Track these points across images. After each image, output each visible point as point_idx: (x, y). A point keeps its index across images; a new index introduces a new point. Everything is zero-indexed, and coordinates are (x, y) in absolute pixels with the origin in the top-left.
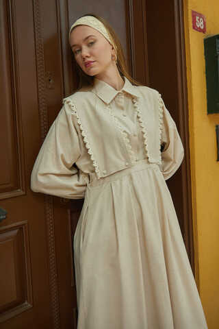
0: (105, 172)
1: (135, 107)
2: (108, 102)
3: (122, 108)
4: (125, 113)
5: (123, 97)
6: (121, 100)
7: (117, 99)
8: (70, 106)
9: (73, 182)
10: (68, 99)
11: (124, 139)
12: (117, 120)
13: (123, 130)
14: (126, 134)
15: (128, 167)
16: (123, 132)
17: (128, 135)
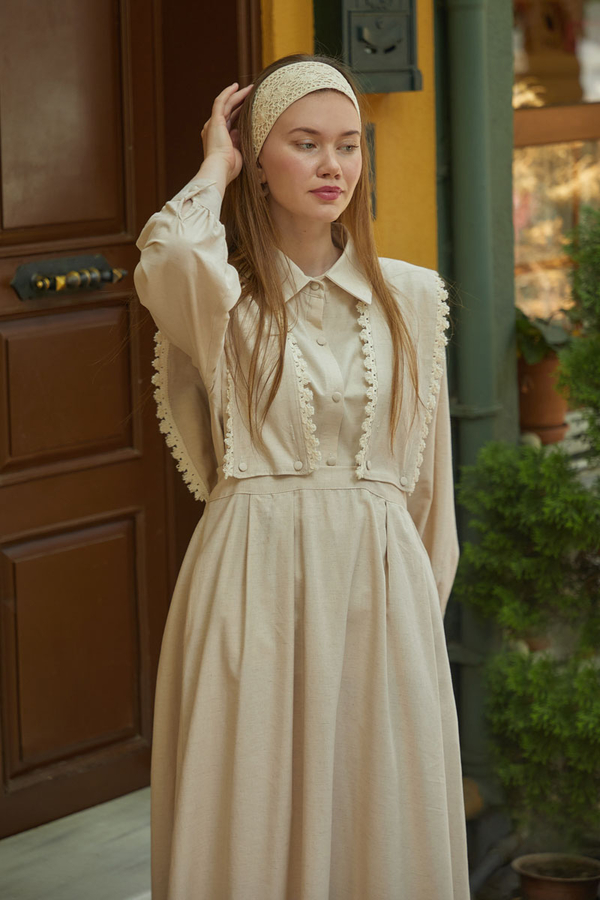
0: (243, 465)
3: (317, 325)
4: (322, 335)
5: (322, 293)
7: (306, 297)
11: (303, 405)
12: (299, 352)
13: (307, 382)
14: (311, 393)
15: (299, 473)
16: (305, 386)
17: (316, 395)
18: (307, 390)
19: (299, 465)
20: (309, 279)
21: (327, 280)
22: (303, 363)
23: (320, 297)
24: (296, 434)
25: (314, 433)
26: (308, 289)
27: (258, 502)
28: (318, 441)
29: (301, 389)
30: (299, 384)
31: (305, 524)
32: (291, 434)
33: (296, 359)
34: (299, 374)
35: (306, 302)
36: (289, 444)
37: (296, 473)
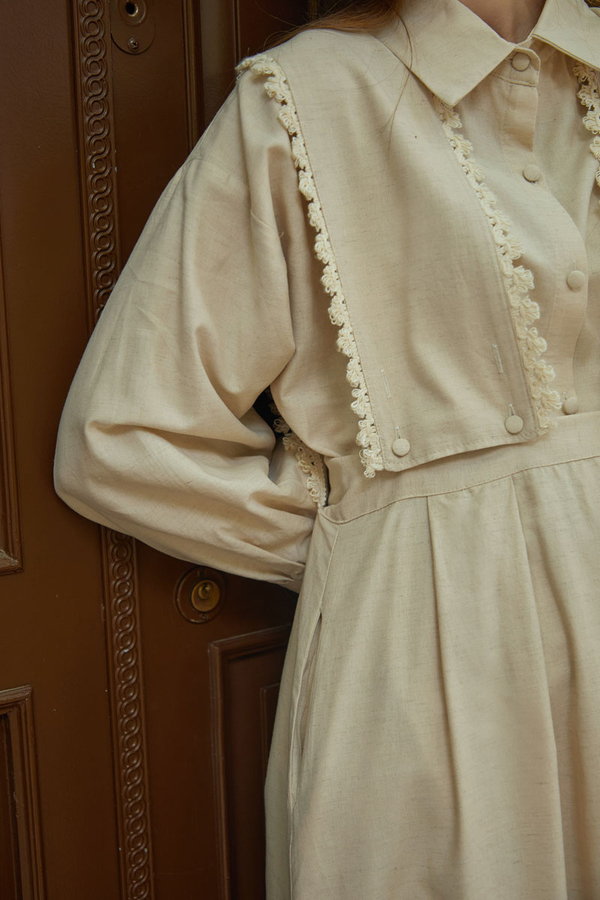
0: (403, 445)
1: (588, 135)
2: (454, 94)
3: (524, 140)
4: (532, 162)
5: (536, 75)
6: (522, 92)
7: (502, 86)
8: (267, 98)
9: (248, 481)
10: (261, 62)
11: (515, 301)
12: (490, 196)
13: (517, 254)
14: (530, 275)
15: (516, 439)
16: (516, 263)
17: (538, 277)
18: (520, 270)
19: (516, 423)
20: (511, 47)
21: (541, 46)
22: (503, 219)
23: (531, 84)
24: (505, 361)
25: (543, 356)
26: (508, 70)
27: (445, 507)
28: (552, 372)
29: (508, 269)
30: (502, 259)
31: (549, 537)
32: (494, 362)
33: (489, 212)
34: (500, 240)
35: (503, 96)
36: (492, 384)
37: (509, 440)
